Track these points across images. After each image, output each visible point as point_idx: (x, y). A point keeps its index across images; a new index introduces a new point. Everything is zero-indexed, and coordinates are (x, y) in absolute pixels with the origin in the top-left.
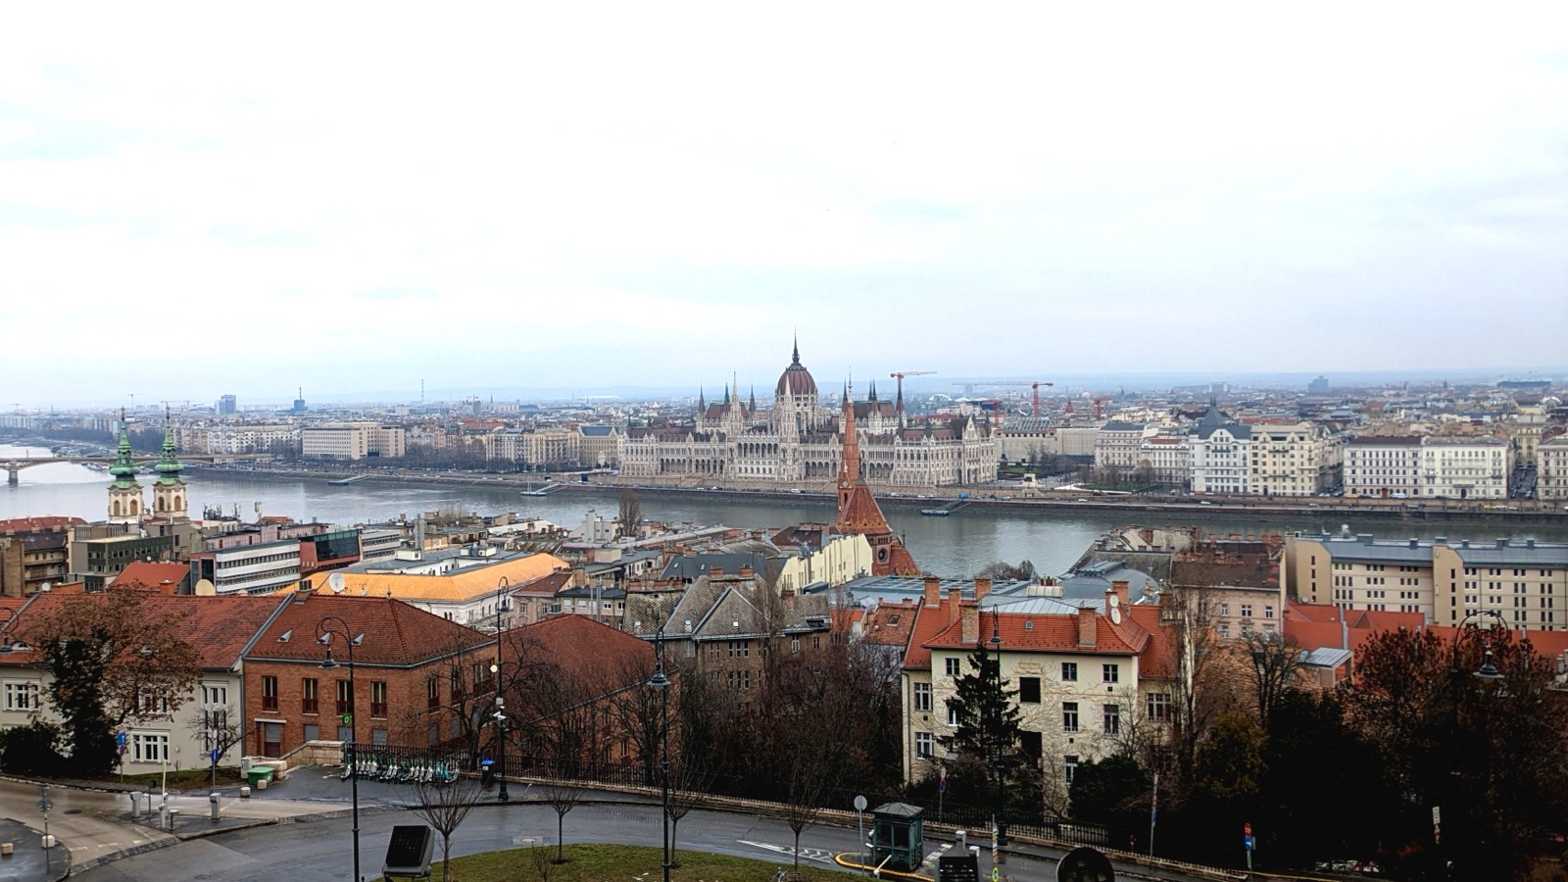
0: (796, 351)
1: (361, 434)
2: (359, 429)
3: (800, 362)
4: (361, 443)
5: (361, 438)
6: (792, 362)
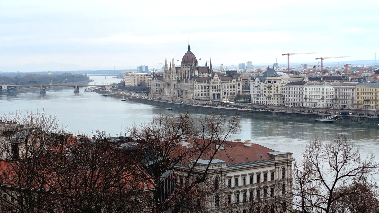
0: (189, 46)
1: (134, 78)
2: (134, 76)
3: (191, 51)
4: (134, 81)
5: (134, 79)
6: (188, 51)
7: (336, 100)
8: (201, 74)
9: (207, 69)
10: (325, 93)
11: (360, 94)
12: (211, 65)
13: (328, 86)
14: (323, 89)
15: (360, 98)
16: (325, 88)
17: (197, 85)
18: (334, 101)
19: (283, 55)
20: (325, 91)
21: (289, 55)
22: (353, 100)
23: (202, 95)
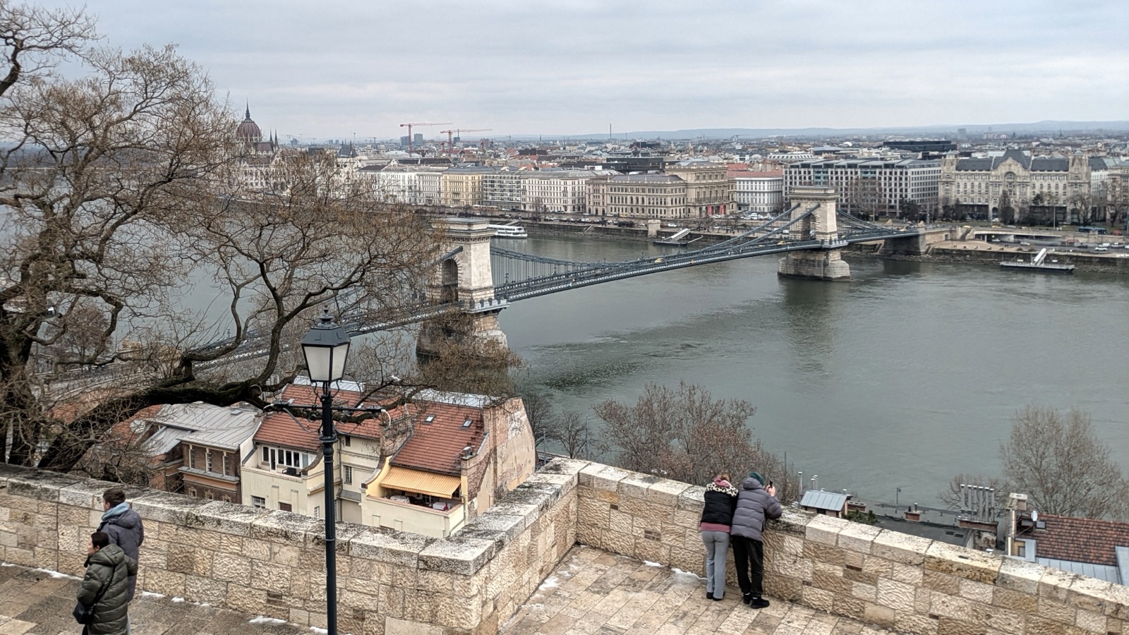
3: (250, 117)
6: (245, 118)
7: (420, 192)
8: (260, 153)
9: (272, 145)
10: (407, 182)
11: (448, 183)
12: (276, 139)
13: (410, 171)
14: (404, 176)
15: (448, 189)
16: (407, 175)
17: (248, 169)
18: (418, 194)
19: (402, 126)
20: (406, 179)
21: (410, 126)
22: (439, 192)
23: (257, 184)
